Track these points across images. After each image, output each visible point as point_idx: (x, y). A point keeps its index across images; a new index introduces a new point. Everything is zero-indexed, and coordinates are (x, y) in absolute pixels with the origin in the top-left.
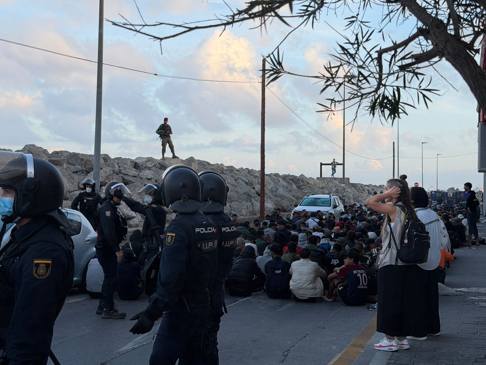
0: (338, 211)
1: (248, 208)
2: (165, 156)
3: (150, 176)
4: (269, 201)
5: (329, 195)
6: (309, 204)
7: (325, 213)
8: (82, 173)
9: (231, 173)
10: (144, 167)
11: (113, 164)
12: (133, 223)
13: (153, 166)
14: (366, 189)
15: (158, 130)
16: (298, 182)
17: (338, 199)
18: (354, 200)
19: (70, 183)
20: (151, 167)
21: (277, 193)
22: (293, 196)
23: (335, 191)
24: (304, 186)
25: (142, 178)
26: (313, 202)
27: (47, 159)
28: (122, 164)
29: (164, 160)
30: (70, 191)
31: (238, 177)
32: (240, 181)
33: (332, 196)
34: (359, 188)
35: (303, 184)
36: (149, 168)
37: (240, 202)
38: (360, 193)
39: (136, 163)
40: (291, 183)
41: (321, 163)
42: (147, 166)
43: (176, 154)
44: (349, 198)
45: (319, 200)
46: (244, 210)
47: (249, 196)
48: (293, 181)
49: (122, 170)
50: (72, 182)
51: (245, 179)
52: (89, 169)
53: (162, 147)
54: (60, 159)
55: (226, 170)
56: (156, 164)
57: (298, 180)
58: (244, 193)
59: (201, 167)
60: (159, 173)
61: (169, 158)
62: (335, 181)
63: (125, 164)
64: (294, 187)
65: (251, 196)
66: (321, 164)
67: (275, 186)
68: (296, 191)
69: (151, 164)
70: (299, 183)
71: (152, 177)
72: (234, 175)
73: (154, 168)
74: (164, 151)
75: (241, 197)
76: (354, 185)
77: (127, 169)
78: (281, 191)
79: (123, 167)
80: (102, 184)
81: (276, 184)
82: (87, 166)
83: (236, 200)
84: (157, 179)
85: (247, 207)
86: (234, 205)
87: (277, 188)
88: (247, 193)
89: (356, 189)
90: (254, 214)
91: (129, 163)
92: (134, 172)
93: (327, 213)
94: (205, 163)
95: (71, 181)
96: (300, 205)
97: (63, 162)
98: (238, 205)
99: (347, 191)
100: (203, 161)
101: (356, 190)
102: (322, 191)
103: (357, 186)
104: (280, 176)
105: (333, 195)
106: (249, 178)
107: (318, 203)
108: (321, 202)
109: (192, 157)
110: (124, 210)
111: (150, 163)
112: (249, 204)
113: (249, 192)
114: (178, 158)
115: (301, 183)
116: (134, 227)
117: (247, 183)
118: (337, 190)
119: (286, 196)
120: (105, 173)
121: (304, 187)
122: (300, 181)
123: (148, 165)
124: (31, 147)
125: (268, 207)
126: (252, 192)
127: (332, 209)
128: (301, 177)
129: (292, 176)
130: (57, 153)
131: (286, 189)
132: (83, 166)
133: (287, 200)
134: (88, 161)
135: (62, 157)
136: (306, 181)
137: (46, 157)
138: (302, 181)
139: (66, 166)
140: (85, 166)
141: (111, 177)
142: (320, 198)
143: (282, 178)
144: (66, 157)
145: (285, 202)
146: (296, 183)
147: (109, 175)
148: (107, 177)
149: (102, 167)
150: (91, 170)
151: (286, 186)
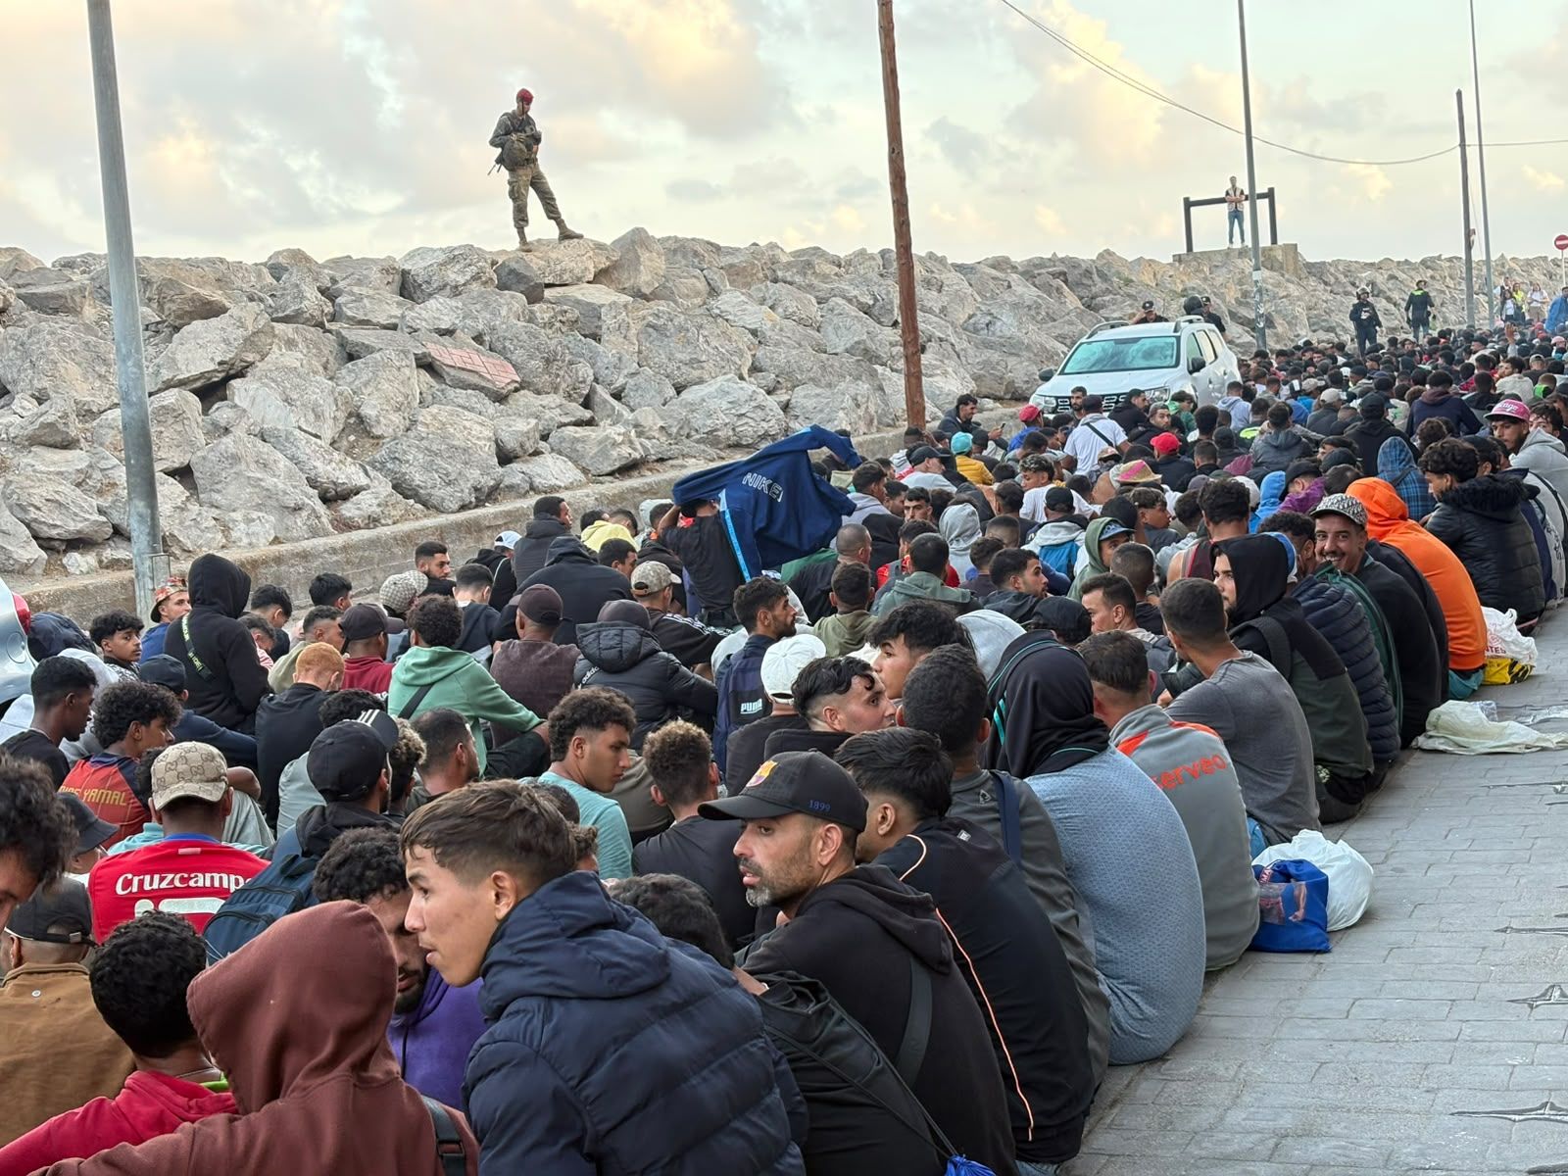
0: (1210, 382)
1: (858, 406)
2: (529, 239)
3: (446, 318)
4: (950, 370)
5: (1172, 325)
6: (1093, 365)
7: (1157, 393)
8: (157, 332)
9: (805, 274)
10: (435, 286)
11: (297, 286)
12: (357, 512)
13: (468, 277)
14: (1361, 280)
15: (496, 136)
16: (1085, 281)
17: (1211, 335)
18: (1314, 324)
19: (91, 380)
20: (464, 285)
21: (994, 334)
22: (1056, 338)
23: (1237, 300)
24: (1111, 292)
25: (416, 331)
26: (1112, 356)
27: (10, 292)
28: (348, 281)
29: (529, 251)
30: (95, 409)
31: (832, 289)
32: (837, 304)
33: (1183, 325)
34: (1337, 279)
35: (1104, 286)
36: (456, 291)
37: (829, 385)
38: (1338, 297)
39: (404, 273)
40: (1057, 289)
41: (1186, 200)
42: (448, 280)
43: (570, 226)
44: (1292, 323)
45: (1135, 347)
46: (841, 414)
47: (870, 357)
48: (1066, 282)
49: (345, 304)
50: (100, 376)
51: (855, 292)
52: (179, 317)
53: (510, 204)
54: (68, 286)
55: (789, 266)
56: (482, 270)
57: (1088, 273)
58: (848, 346)
59: (684, 262)
60: (494, 305)
61: (549, 242)
62: (1240, 261)
63: (359, 282)
64: (1072, 301)
65: (878, 357)
66: (1189, 204)
67: (983, 308)
68: (1067, 318)
69: (462, 272)
70: (1090, 283)
71: (457, 322)
72: (815, 282)
73: (475, 286)
74: (521, 218)
75: (832, 366)
76: (1317, 270)
77: (365, 301)
78: (1008, 325)
79: (352, 293)
80: (232, 372)
81: (992, 298)
82: (166, 306)
83: (812, 379)
84: (481, 327)
85: (855, 399)
86: (805, 397)
87: (991, 314)
88: (862, 346)
89: (1326, 283)
90: (889, 425)
91: (375, 275)
92: (391, 307)
93: (1161, 393)
94: (698, 248)
95: (97, 368)
96: (1062, 373)
97: (77, 298)
98: (818, 395)
99: (1285, 293)
100: (693, 240)
101: (1322, 285)
103: (1328, 271)
104: (1014, 268)
105: (1191, 321)
106: (875, 289)
107: (1128, 360)
108: (1140, 355)
109: (637, 229)
110: (318, 464)
111: (458, 267)
112: (864, 387)
113: (868, 342)
114: (580, 237)
115: (1100, 285)
116: (359, 528)
117: (867, 310)
118: (1245, 294)
119: (1026, 341)
120: (238, 327)
121: (1107, 298)
122: (1095, 277)
123: (453, 276)
125: (946, 390)
126: (880, 341)
127: (1182, 377)
128: (1100, 263)
129: (1062, 261)
130: (69, 264)
131: (1033, 312)
132: (155, 306)
133: (1032, 355)
134: (165, 285)
135: (78, 278)
136: (1118, 274)
137: (4, 284)
138: (1104, 277)
139: (94, 311)
140: (161, 306)
141: (264, 339)
142: (1136, 340)
143: (1023, 274)
144: (92, 279)
145: (1021, 362)
146: (1079, 284)
147: (254, 333)
148: (249, 342)
149: (227, 304)
150: (187, 320)
151: (1035, 302)
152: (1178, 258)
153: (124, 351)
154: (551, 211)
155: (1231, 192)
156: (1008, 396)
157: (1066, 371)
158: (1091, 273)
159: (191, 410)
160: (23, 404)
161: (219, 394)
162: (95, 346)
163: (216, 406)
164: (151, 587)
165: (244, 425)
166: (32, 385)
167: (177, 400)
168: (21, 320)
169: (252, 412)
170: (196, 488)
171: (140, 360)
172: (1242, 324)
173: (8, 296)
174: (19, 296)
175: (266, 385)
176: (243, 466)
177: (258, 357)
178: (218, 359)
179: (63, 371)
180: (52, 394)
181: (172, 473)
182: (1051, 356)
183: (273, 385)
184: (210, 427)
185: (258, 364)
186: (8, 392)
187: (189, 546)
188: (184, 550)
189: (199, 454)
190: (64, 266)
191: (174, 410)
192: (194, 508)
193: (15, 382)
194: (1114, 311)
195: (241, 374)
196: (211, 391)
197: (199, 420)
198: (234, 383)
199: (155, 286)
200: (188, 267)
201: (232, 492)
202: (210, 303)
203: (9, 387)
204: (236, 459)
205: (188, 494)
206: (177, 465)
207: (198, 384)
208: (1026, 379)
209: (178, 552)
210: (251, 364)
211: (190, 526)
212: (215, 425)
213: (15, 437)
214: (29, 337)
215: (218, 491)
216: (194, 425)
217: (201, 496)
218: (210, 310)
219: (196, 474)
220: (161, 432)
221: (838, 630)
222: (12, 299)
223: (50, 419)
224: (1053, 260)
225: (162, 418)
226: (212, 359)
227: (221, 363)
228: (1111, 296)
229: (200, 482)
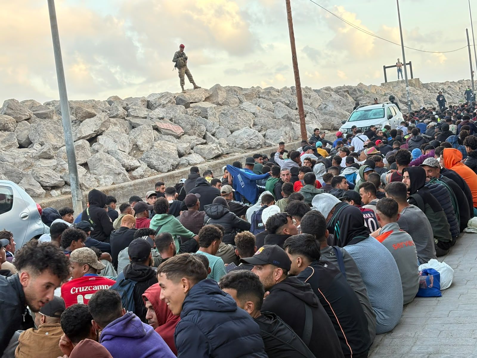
0: (395, 122)
1: (286, 134)
2: (185, 89)
3: (161, 114)
4: (314, 122)
5: (382, 105)
6: (358, 118)
7: (378, 126)
8: (75, 123)
9: (268, 95)
10: (157, 105)
11: (116, 107)
12: (137, 174)
13: (167, 102)
14: (440, 88)
15: (174, 59)
16: (354, 93)
18: (426, 102)
19: (57, 138)
20: (166, 104)
21: (327, 110)
22: (346, 111)
23: (401, 96)
24: (362, 96)
25: (152, 119)
26: (364, 115)
27: (31, 113)
28: (131, 105)
29: (185, 93)
30: (58, 147)
31: (277, 99)
32: (279, 104)
33: (385, 105)
34: (432, 88)
35: (360, 94)
36: (164, 106)
37: (277, 128)
38: (433, 94)
39: (148, 101)
40: (346, 96)
41: (384, 66)
42: (161, 103)
43: (197, 84)
44: (419, 102)
45: (371, 112)
46: (281, 137)
47: (289, 119)
48: (348, 93)
49: (131, 112)
50: (59, 137)
51: (284, 100)
52: (82, 118)
53: (179, 79)
54: (48, 110)
55: (263, 93)
56: (171, 99)
57: (355, 90)
58: (283, 116)
59: (231, 94)
60: (175, 109)
61: (191, 90)
62: (402, 84)
63: (135, 105)
64: (351, 99)
65: (292, 119)
66: (385, 68)
67: (323, 102)
68: (349, 104)
69: (165, 100)
71: (164, 115)
72: (272, 97)
73: (169, 104)
74: (182, 83)
75: (278, 123)
76: (426, 86)
77: (137, 110)
78: (331, 107)
79: (133, 108)
80: (98, 134)
81: (326, 99)
82: (78, 115)
83: (272, 127)
84: (171, 116)
85: (285, 132)
86: (270, 132)
87: (326, 104)
88: (287, 116)
89: (429, 90)
90: (296, 140)
91: (139, 102)
92: (144, 112)
94: (236, 89)
95: (58, 135)
96: (348, 121)
97: (51, 114)
98: (274, 132)
99: (416, 93)
100: (234, 87)
101: (428, 90)
102: (384, 99)
103: (429, 86)
104: (332, 90)
105: (388, 104)
106: (290, 99)
107: (369, 116)
108: (372, 114)
109: (217, 84)
110: (125, 160)
111: (164, 98)
112: (288, 128)
113: (289, 115)
114: (200, 88)
115: (359, 94)
116: (138, 179)
117: (288, 105)
118: (404, 94)
119: (337, 112)
120: (100, 120)
121: (361, 98)
122: (357, 91)
123: (163, 102)
124: (11, 103)
126: (292, 114)
127: (386, 121)
128: (358, 87)
129: (347, 87)
130: (48, 104)
131: (339, 103)
132: (75, 115)
133: (339, 116)
134: (77, 109)
135: (51, 108)
136: (364, 90)
137: (29, 111)
138: (360, 91)
139: (56, 117)
140: (76, 115)
141: (107, 123)
142: (371, 110)
143: (335, 92)
144: (56, 108)
145: (336, 119)
146: (352, 94)
147: (104, 122)
148: (103, 125)
149: (96, 113)
150: (84, 119)
151: (339, 100)
152: (383, 84)
153: (66, 129)
154: (191, 80)
155: (398, 63)
156: (332, 129)
157: (350, 120)
158: (356, 90)
159: (87, 146)
160: (37, 146)
161: (95, 140)
162: (57, 128)
163: (94, 144)
164: (77, 199)
165: (102, 149)
166: (39, 141)
167: (82, 143)
168: (35, 121)
169: (105, 145)
170: (89, 169)
171: (71, 132)
172: (403, 103)
173: (31, 114)
174: (34, 114)
175: (108, 137)
176: (103, 162)
177: (106, 129)
178: (94, 130)
179: (48, 136)
180: (45, 143)
181: (82, 165)
182: (345, 116)
183: (111, 137)
184: (93, 150)
185: (106, 131)
186: (32, 143)
187: (88, 186)
188: (86, 188)
189: (89, 159)
190: (47, 104)
191: (82, 146)
192: (89, 175)
193: (34, 140)
194: (364, 101)
195: (101, 134)
196: (92, 140)
197: (89, 149)
198: (99, 137)
199: (74, 109)
200: (84, 103)
201: (100, 170)
202: (91, 113)
203: (32, 141)
204: (100, 160)
205: (87, 171)
206: (83, 162)
207: (88, 138)
208: (338, 123)
209: (84, 188)
210: (104, 131)
211: (88, 181)
212: (94, 150)
213: (35, 156)
214: (37, 126)
215: (96, 170)
216: (88, 150)
217: (91, 171)
218: (91, 116)
219: (89, 165)
220: (78, 153)
221: (284, 203)
222: (32, 115)
223: (45, 150)
224: (344, 87)
225: (78, 149)
226: (92, 130)
227: (94, 131)
228: (363, 97)
229: (90, 167)
